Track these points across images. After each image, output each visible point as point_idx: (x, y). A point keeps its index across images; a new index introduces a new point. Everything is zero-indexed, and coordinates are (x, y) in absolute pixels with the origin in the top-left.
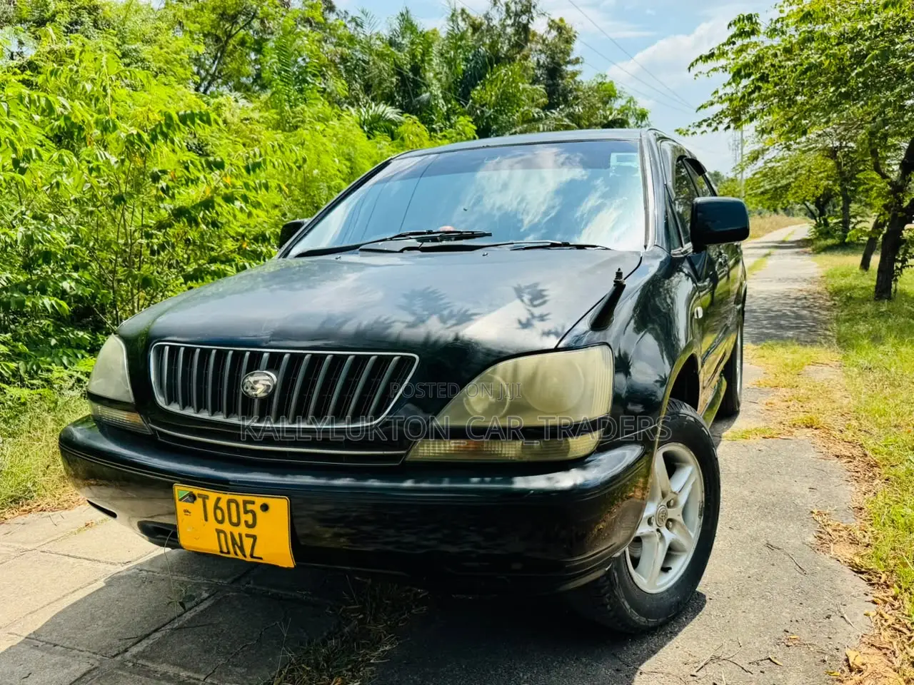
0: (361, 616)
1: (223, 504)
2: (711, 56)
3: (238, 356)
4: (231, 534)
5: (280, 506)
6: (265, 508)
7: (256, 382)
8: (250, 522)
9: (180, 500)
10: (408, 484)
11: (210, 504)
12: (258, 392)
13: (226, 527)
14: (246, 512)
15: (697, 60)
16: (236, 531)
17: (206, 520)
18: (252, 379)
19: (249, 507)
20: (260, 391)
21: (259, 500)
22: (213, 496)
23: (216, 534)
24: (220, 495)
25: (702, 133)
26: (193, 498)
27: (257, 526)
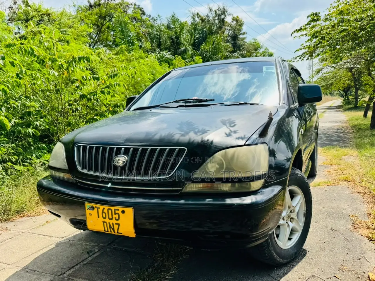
0: (162, 259)
1: (106, 211)
2: (301, 29)
3: (111, 149)
4: (109, 223)
5: (130, 211)
6: (123, 212)
7: (119, 160)
8: (117, 218)
9: (88, 209)
10: (182, 202)
11: (100, 211)
12: (119, 164)
13: (107, 220)
14: (115, 214)
15: (295, 31)
16: (111, 222)
17: (99, 217)
18: (117, 159)
19: (117, 212)
20: (121, 163)
21: (121, 209)
22: (101, 207)
23: (103, 223)
24: (105, 207)
25: (297, 61)
26: (93, 208)
27: (120, 220)
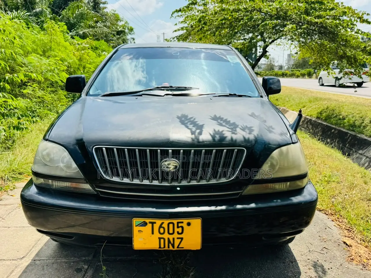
1: (165, 225)
4: (168, 239)
5: (197, 223)
6: (189, 224)
7: (169, 164)
8: (180, 232)
9: (136, 226)
11: (156, 227)
12: (171, 169)
13: (166, 236)
14: (178, 227)
16: (171, 237)
17: (153, 233)
18: (166, 163)
19: (180, 225)
20: (172, 168)
21: (186, 221)
22: (158, 222)
23: (158, 240)
24: (163, 221)
26: (145, 224)
27: (183, 233)
